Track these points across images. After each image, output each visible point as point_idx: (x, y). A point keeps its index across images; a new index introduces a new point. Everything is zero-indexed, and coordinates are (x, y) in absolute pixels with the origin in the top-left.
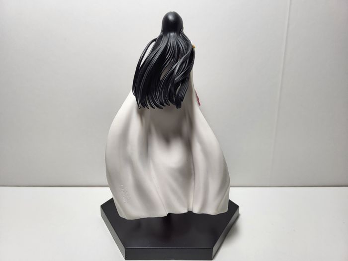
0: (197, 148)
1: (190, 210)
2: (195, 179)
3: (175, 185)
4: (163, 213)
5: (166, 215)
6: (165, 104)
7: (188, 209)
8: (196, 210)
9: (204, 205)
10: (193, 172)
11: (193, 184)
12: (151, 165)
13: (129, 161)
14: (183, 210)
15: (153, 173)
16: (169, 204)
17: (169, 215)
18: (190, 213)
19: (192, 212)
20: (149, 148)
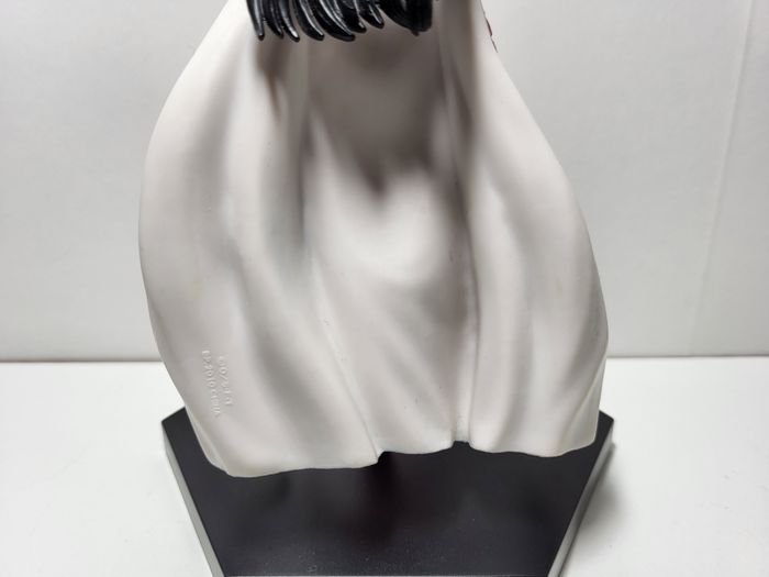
0: (490, 209)
1: (461, 438)
2: (478, 329)
3: (407, 351)
4: (363, 453)
5: (375, 461)
6: (363, 23)
7: (454, 433)
8: (484, 440)
9: (515, 418)
10: (470, 302)
11: (470, 345)
12: (317, 278)
13: (230, 258)
14: (434, 440)
15: (325, 308)
16: (383, 420)
17: (386, 457)
18: (461, 448)
19: (467, 444)
20: (308, 210)
